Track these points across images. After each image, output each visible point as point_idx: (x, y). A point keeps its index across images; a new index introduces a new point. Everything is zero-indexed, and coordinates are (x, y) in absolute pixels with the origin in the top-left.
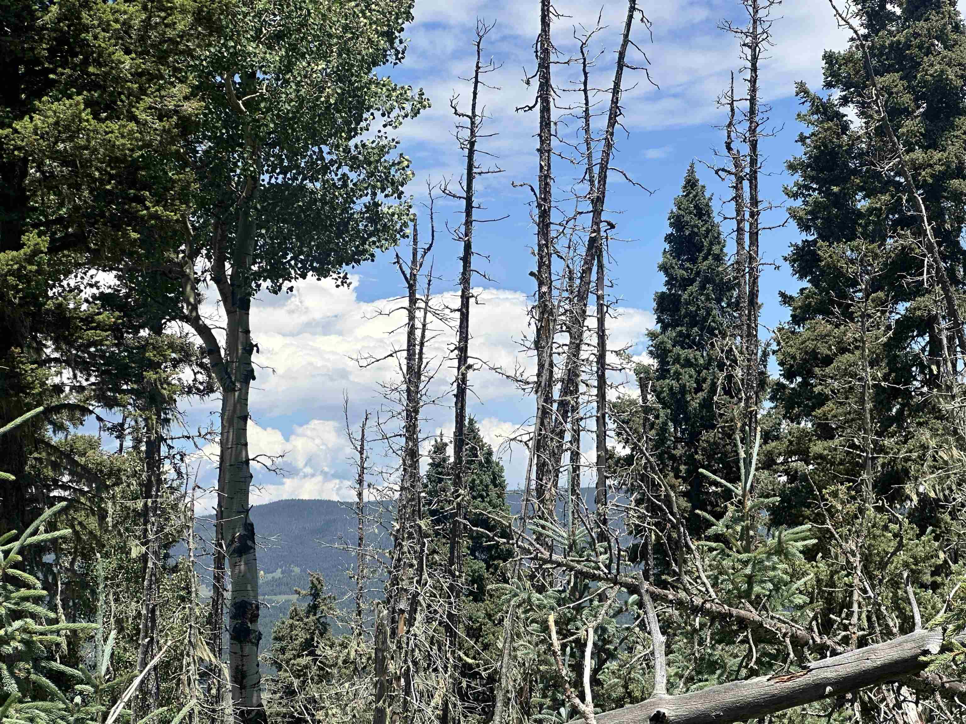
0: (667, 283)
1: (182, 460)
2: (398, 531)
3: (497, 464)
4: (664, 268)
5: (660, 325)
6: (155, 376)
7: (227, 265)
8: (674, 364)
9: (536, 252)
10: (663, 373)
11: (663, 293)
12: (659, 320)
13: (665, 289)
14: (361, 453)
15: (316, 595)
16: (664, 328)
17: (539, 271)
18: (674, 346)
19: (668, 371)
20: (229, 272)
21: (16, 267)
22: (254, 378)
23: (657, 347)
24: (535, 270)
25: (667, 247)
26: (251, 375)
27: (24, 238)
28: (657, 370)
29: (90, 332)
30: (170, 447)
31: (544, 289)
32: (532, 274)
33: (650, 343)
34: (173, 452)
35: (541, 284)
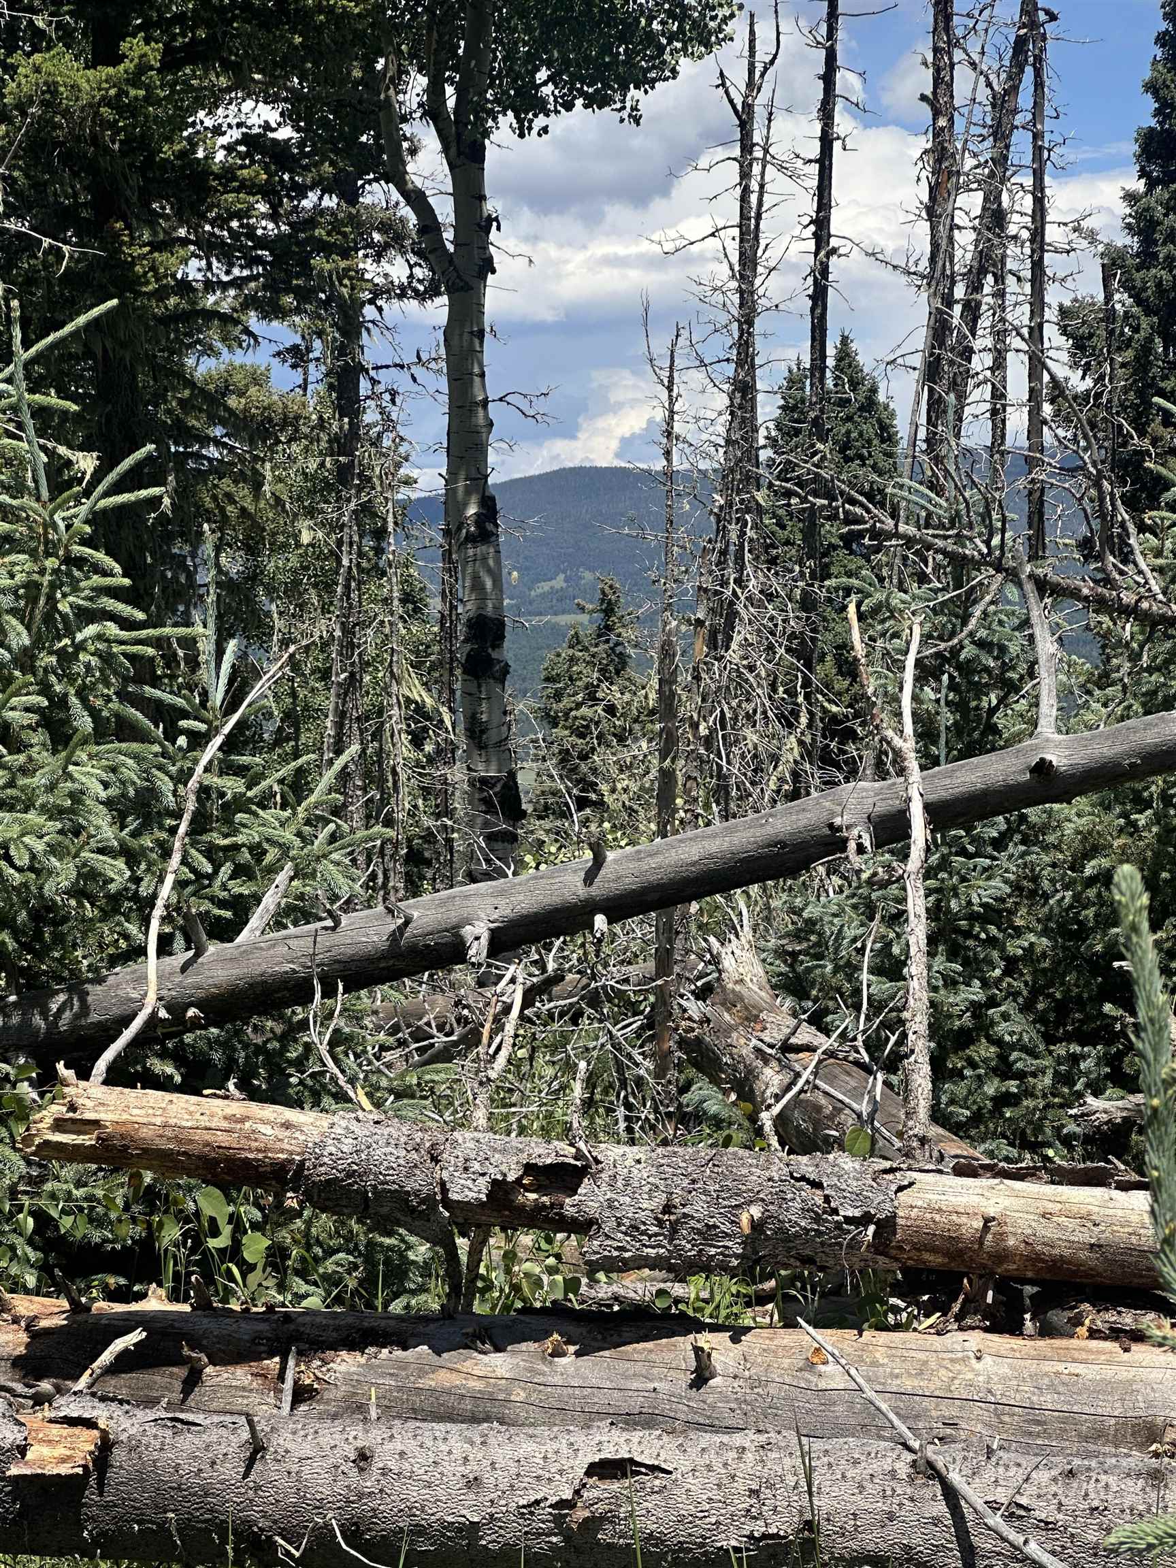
0: (1157, 113)
1: (393, 402)
2: (721, 507)
3: (886, 407)
4: (1152, 87)
5: (1143, 181)
6: (328, 267)
7: (449, 90)
8: (1164, 244)
9: (930, 59)
10: (1147, 257)
11: (1151, 129)
12: (1143, 173)
13: (1153, 123)
14: (670, 389)
15: (608, 609)
16: (1151, 186)
17: (934, 93)
18: (1166, 215)
19: (1155, 256)
20: (451, 103)
21: (112, 92)
22: (494, 272)
23: (1138, 216)
24: (928, 92)
25: (1159, 52)
26: (488, 266)
27: (124, 46)
28: (1138, 255)
29: (231, 197)
30: (374, 382)
31: (942, 122)
32: (923, 98)
33: (1128, 211)
34: (380, 388)
35: (936, 114)
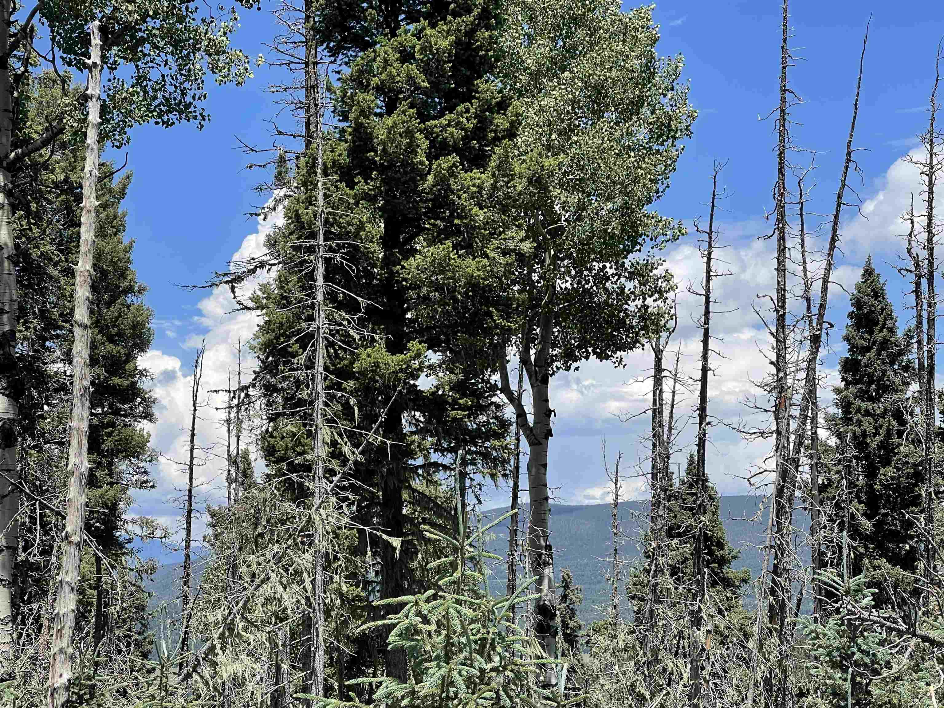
0: (850, 350)
3: (713, 489)
4: (847, 339)
5: (844, 383)
6: (498, 444)
8: (856, 413)
9: (775, 346)
10: (847, 420)
11: (847, 358)
12: (843, 379)
13: (848, 355)
14: (616, 484)
15: (566, 587)
16: (848, 384)
17: (777, 361)
18: (855, 399)
19: (851, 419)
21: (404, 366)
22: (552, 436)
23: (842, 400)
24: (774, 359)
25: (849, 322)
26: (549, 433)
27: (409, 345)
28: (842, 418)
29: (454, 412)
31: (781, 375)
32: (772, 363)
33: (835, 396)
35: (778, 370)
